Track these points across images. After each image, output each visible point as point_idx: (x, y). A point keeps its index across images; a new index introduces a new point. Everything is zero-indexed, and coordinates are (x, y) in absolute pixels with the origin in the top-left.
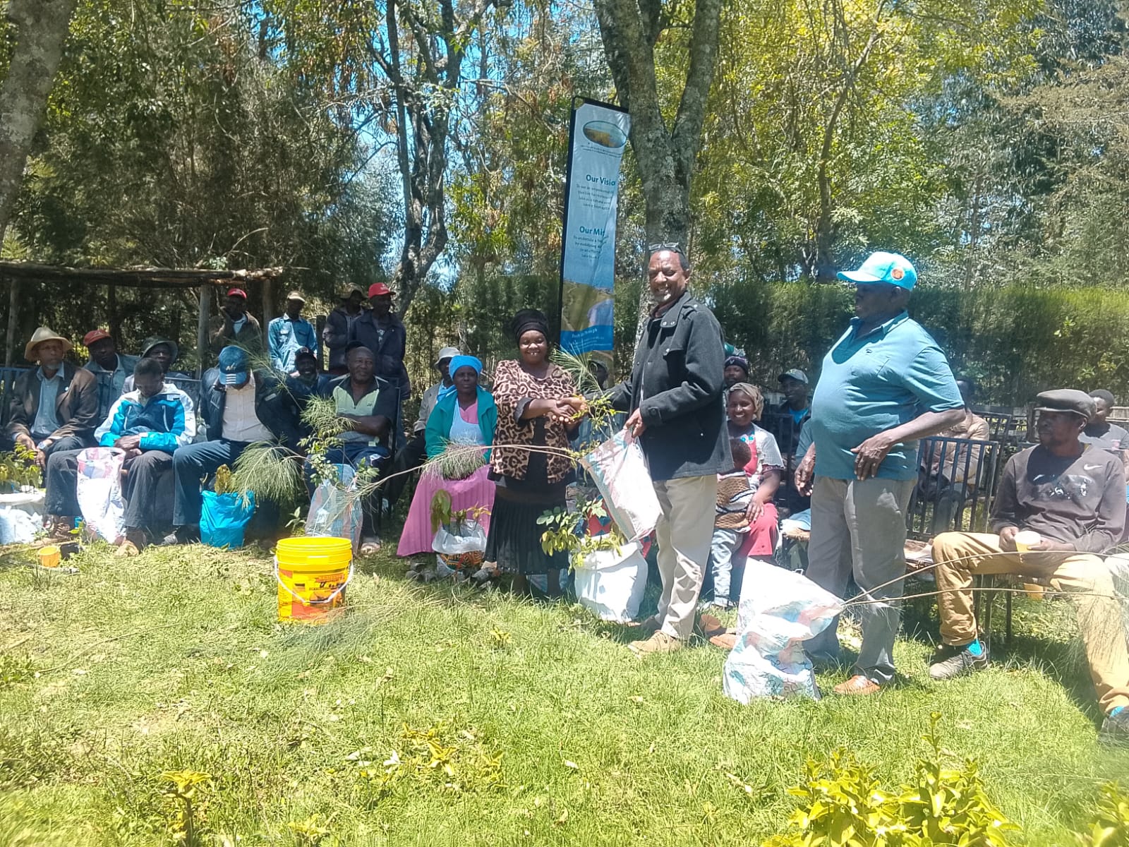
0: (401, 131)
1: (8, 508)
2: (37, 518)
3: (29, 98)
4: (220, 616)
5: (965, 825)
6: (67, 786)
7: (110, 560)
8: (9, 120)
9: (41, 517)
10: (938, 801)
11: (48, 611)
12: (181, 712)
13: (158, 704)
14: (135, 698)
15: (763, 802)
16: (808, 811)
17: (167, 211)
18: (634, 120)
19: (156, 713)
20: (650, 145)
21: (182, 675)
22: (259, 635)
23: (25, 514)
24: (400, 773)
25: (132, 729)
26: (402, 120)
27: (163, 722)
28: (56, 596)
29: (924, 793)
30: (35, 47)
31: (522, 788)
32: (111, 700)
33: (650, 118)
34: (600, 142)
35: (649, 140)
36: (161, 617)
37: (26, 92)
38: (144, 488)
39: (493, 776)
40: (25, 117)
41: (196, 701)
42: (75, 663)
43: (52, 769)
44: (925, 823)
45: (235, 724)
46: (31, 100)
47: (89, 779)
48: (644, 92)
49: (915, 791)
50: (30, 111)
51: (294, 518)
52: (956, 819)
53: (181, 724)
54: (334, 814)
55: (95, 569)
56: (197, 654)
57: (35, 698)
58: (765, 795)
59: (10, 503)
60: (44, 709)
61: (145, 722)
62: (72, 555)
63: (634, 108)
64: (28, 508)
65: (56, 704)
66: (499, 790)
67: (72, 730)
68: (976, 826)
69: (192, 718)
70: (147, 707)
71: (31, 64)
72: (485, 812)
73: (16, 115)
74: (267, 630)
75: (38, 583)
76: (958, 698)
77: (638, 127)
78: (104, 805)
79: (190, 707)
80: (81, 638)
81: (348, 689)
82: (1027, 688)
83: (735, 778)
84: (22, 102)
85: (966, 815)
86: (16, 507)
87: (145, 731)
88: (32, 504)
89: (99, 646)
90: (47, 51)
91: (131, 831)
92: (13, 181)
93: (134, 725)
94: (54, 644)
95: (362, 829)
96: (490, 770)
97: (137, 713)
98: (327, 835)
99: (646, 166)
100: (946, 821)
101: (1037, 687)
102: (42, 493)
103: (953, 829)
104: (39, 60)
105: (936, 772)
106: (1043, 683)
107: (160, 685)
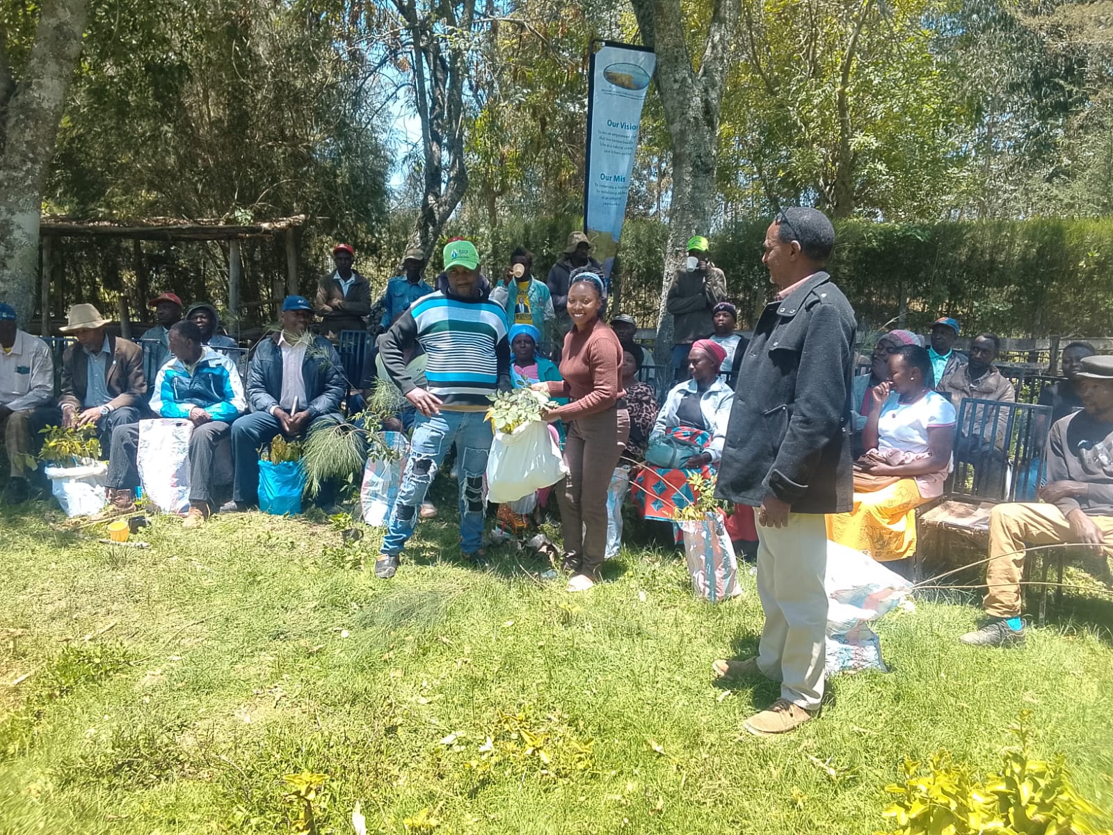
0: (419, 73)
1: (72, 481)
2: (100, 490)
3: (58, 63)
4: (297, 594)
5: (1051, 813)
6: (185, 783)
7: (177, 532)
8: (40, 86)
9: (104, 488)
10: (1026, 790)
11: (131, 593)
12: (277, 698)
13: (255, 691)
14: (232, 685)
15: (846, 785)
16: (907, 809)
17: (187, 161)
18: (660, 60)
19: (254, 699)
20: (676, 86)
21: (272, 659)
22: (338, 613)
23: (88, 486)
24: (495, 759)
25: (234, 718)
26: (419, 61)
27: (262, 708)
28: (134, 575)
29: (1011, 782)
30: (60, 9)
31: (614, 773)
32: (210, 688)
33: (676, 58)
34: (623, 86)
35: (676, 81)
36: (240, 595)
37: (55, 57)
38: (206, 462)
39: (586, 762)
40: (56, 82)
41: (290, 686)
42: (168, 649)
43: (169, 767)
44: (1011, 810)
45: (331, 709)
46: (61, 65)
47: (204, 773)
48: (670, 30)
49: (1002, 780)
50: (61, 76)
51: (348, 483)
52: (1042, 806)
53: (279, 711)
54: (441, 803)
55: (165, 543)
56: (282, 637)
57: (137, 688)
58: (848, 777)
59: (74, 477)
60: (147, 699)
61: (245, 710)
62: (140, 528)
63: (659, 47)
64: (91, 480)
65: (157, 694)
66: (594, 776)
67: (178, 722)
68: (1063, 815)
69: (288, 704)
70: (245, 694)
71: (58, 28)
72: (582, 799)
73: (46, 81)
74: (344, 607)
75: (115, 562)
76: (1020, 667)
77: (664, 68)
78: (223, 802)
79: (285, 692)
80: (167, 621)
81: (431, 670)
82: (1084, 653)
83: (818, 760)
84: (52, 67)
85: (1052, 804)
86: (79, 480)
87: (247, 720)
88: (95, 476)
89: (188, 630)
90: (72, 13)
91: (254, 828)
92: (48, 149)
93: (236, 713)
94: (143, 628)
95: (469, 819)
96: (583, 756)
97: (237, 701)
98: (438, 826)
99: (672, 108)
100: (1033, 808)
101: (1093, 652)
102: (103, 466)
103: (1040, 817)
104: (66, 24)
105: (1023, 762)
106: (1099, 648)
107: (253, 671)
